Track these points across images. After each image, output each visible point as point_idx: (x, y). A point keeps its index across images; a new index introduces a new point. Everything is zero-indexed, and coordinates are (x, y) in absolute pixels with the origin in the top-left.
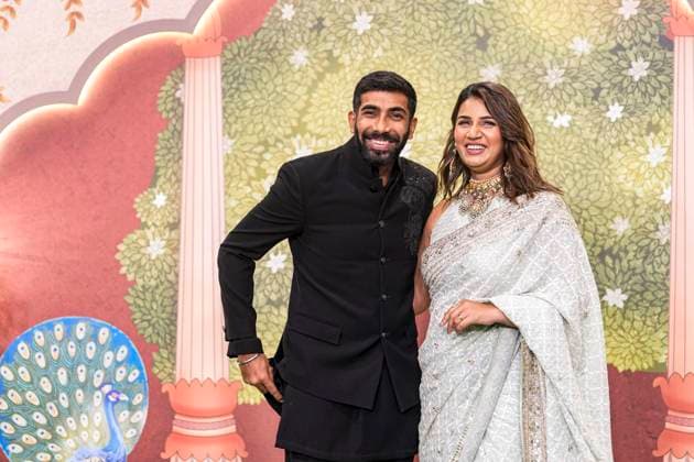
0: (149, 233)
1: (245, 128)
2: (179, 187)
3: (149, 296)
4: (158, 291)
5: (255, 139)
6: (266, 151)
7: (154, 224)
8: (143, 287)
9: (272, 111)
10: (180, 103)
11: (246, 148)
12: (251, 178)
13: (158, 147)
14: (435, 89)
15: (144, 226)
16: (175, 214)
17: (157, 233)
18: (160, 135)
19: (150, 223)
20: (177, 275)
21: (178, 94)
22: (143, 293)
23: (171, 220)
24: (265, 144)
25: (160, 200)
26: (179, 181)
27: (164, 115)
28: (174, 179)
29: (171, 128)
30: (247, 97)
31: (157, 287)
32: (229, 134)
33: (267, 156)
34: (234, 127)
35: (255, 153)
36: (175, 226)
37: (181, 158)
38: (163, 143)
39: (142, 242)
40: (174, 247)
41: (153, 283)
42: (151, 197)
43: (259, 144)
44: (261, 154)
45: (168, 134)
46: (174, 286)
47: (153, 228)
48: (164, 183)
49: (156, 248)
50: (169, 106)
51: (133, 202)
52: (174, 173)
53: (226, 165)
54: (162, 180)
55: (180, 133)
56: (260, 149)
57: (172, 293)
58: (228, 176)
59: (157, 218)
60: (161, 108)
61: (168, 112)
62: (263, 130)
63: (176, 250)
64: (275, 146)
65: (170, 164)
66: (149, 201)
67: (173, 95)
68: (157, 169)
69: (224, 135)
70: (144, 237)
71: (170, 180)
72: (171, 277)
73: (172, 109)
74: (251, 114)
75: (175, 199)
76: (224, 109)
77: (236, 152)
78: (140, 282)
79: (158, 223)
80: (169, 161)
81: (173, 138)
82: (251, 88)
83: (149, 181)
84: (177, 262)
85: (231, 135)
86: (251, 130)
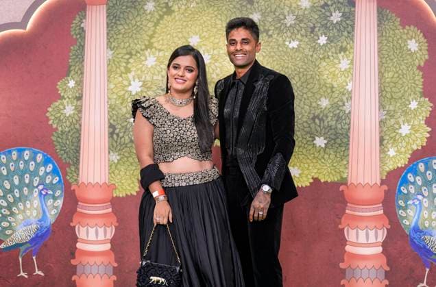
0: (65, 102)
1: (119, 44)
2: (82, 77)
3: (64, 137)
4: (70, 134)
5: (124, 51)
6: (131, 58)
7: (68, 97)
8: (62, 132)
9: (134, 36)
10: (83, 30)
11: (120, 56)
12: (122, 73)
13: (71, 54)
15: (63, 98)
16: (80, 91)
17: (69, 102)
18: (72, 48)
19: (66, 96)
20: (80, 125)
21: (82, 25)
22: (62, 135)
23: (77, 95)
24: (131, 54)
25: (72, 84)
26: (82, 73)
27: (75, 37)
28: (79, 72)
29: (78, 44)
30: (120, 27)
31: (69, 132)
32: (110, 48)
33: (131, 61)
34: (113, 44)
35: (125, 59)
36: (80, 98)
37: (83, 61)
38: (74, 52)
39: (61, 107)
40: (79, 110)
41: (67, 129)
42: (66, 82)
43: (127, 54)
44: (128, 59)
45: (76, 47)
46: (79, 131)
47: (67, 99)
48: (74, 74)
49: (69, 110)
50: (77, 32)
51: (56, 85)
52: (80, 69)
53: (108, 65)
54: (72, 73)
55: (83, 46)
56: (127, 56)
57: (78, 135)
58: (110, 71)
59: (70, 94)
60: (72, 33)
61: (77, 35)
62: (129, 46)
63: (80, 112)
64: (136, 55)
65: (77, 64)
66: (65, 84)
67: (80, 26)
68: (70, 66)
69: (107, 48)
70: (63, 104)
71: (77, 73)
72: (77, 126)
73: (79, 34)
74: (123, 37)
75: (80, 83)
76: (108, 34)
77: (114, 58)
78: (60, 129)
79: (70, 97)
80: (77, 62)
81: (79, 50)
82: (123, 23)
83: (66, 73)
84: (80, 118)
85: (112, 49)
86: (122, 45)
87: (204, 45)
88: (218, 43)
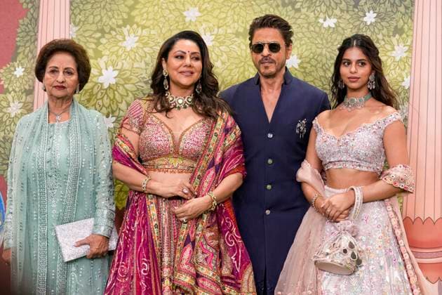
0: (10, 97)
1: (87, 17)
3: (7, 145)
5: (94, 27)
6: (103, 37)
7: (14, 90)
8: (4, 138)
9: (108, 6)
11: (87, 34)
13: (19, 30)
15: (7, 91)
16: (31, 83)
17: (16, 97)
18: (21, 21)
19: (11, 89)
22: (3, 142)
23: (27, 87)
24: (102, 32)
25: (19, 71)
27: (25, 6)
28: (30, 55)
29: (29, 16)
32: (74, 22)
33: (103, 41)
34: (78, 17)
35: (94, 38)
36: (30, 92)
37: (36, 40)
38: (23, 28)
39: (4, 104)
40: (29, 108)
41: (11, 135)
42: (13, 69)
43: (98, 31)
44: (98, 39)
45: (27, 21)
47: (13, 93)
48: (23, 59)
49: (15, 109)
52: (31, 51)
54: (21, 56)
55: (37, 20)
56: (99, 35)
59: (16, 86)
60: (22, 1)
61: (28, 4)
62: (101, 20)
63: (30, 110)
64: (109, 33)
65: (28, 44)
66: (10, 72)
68: (18, 47)
69: (70, 23)
70: (6, 100)
71: (27, 56)
73: (32, 2)
74: (92, 8)
75: (31, 71)
76: (71, 3)
77: (79, 37)
79: (17, 89)
80: (27, 41)
81: (30, 24)
83: (12, 56)
85: (76, 25)
86: (91, 18)
87: (204, 21)
88: (225, 18)
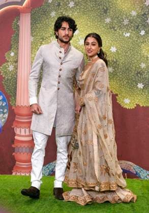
0: (9, 64)
1: (37, 34)
2: (18, 51)
3: (9, 82)
4: (12, 80)
5: (40, 37)
6: (43, 41)
8: (7, 79)
9: (45, 30)
10: (18, 26)
11: (37, 40)
14: (92, 24)
15: (8, 61)
16: (17, 58)
17: (11, 64)
18: (13, 35)
20: (17, 76)
21: (18, 24)
22: (7, 81)
23: (15, 60)
24: (43, 39)
25: (12, 54)
26: (18, 49)
27: (14, 30)
29: (16, 33)
30: (38, 25)
34: (34, 34)
36: (16, 62)
37: (18, 42)
38: (13, 38)
39: (7, 66)
40: (16, 68)
41: (10, 78)
42: (10, 53)
43: (41, 39)
44: (41, 42)
45: (15, 35)
46: (16, 79)
47: (10, 62)
49: (11, 68)
51: (4, 55)
52: (16, 47)
53: (31, 44)
54: (13, 49)
55: (18, 35)
56: (41, 40)
57: (15, 81)
58: (32, 48)
59: (11, 59)
60: (13, 28)
62: (42, 35)
63: (17, 69)
64: (45, 39)
65: (15, 44)
68: (12, 45)
69: (31, 36)
70: (8, 65)
72: (15, 76)
73: (16, 28)
74: (39, 30)
75: (17, 54)
76: (31, 28)
77: (34, 41)
78: (6, 77)
79: (12, 61)
82: (39, 22)
83: (9, 48)
84: (17, 72)
85: (33, 36)
86: (38, 34)
